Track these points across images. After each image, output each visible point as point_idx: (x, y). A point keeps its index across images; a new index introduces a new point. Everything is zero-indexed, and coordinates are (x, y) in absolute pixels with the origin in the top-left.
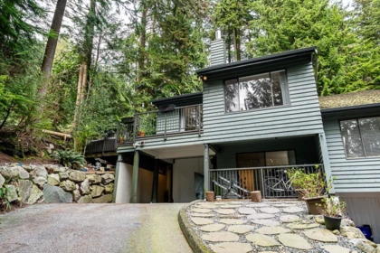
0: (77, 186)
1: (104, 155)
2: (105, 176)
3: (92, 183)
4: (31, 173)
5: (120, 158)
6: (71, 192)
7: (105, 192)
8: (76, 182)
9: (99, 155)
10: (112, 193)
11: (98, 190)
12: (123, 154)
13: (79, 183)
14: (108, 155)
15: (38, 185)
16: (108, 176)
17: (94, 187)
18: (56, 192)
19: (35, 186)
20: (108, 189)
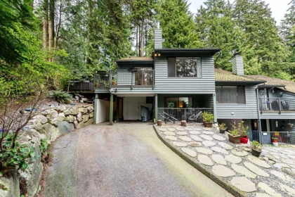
0: (75, 118)
1: (82, 92)
2: (89, 108)
3: (83, 114)
4: (48, 117)
5: (97, 96)
6: (73, 123)
7: (89, 118)
8: (74, 115)
9: (78, 92)
10: (93, 118)
11: (86, 118)
12: (99, 94)
13: (75, 115)
14: (85, 92)
15: (54, 125)
16: (90, 107)
17: (84, 116)
18: (65, 126)
19: (53, 127)
20: (91, 116)
